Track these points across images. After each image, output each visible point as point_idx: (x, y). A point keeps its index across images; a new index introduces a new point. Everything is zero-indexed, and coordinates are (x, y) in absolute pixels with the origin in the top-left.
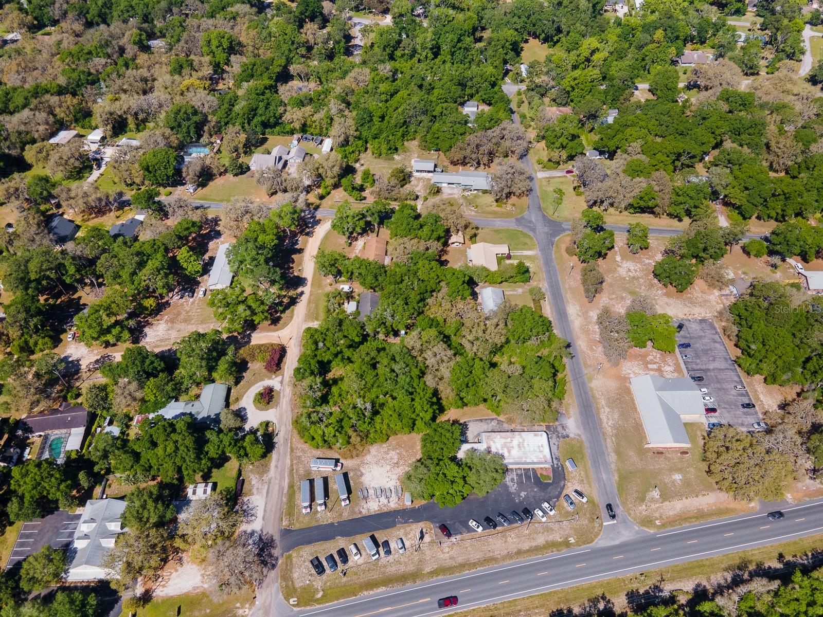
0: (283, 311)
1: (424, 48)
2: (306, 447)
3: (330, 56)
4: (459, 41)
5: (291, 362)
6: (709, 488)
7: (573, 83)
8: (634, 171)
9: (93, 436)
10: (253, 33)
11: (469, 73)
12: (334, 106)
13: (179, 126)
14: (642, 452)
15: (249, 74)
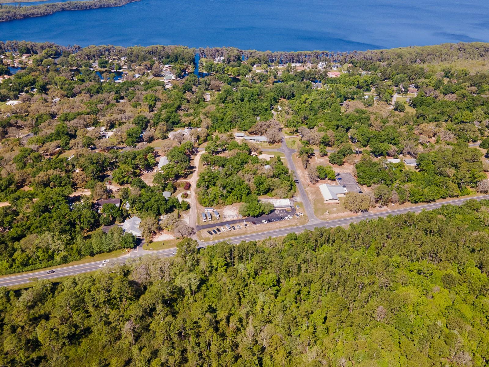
0: (189, 174)
1: (237, 100)
2: (202, 207)
3: (198, 103)
4: (252, 96)
5: (194, 186)
6: (346, 211)
7: (298, 108)
8: (321, 130)
9: (123, 206)
10: (165, 95)
11: (256, 106)
12: (202, 116)
13: (139, 123)
14: (323, 204)
15: (165, 107)
